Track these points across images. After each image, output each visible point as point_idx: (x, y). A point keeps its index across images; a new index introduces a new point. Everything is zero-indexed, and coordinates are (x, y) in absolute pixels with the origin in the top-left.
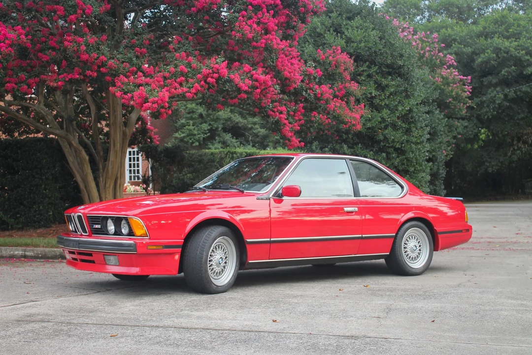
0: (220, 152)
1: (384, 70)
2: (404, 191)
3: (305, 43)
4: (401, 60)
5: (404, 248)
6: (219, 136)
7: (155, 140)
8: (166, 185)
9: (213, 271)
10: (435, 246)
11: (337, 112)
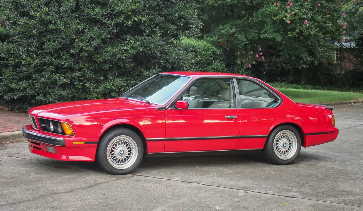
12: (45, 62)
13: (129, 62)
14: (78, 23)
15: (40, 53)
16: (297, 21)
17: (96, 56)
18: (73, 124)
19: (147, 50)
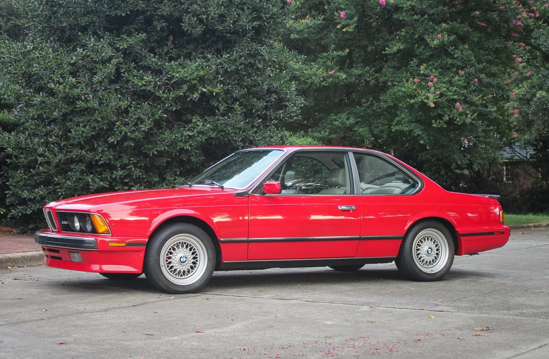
2: (418, 188)
12: (72, 158)
13: (196, 153)
14: (120, 99)
15: (65, 145)
16: (444, 104)
17: (146, 146)
18: (110, 219)
19: (222, 136)
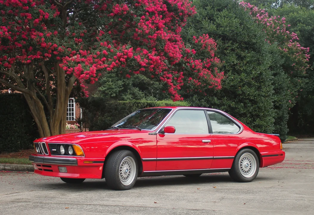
0: (130, 103)
1: (243, 46)
2: (241, 130)
3: (189, 27)
4: (254, 39)
5: (240, 165)
6: (130, 89)
7: (86, 94)
8: (93, 125)
9: (122, 177)
10: (260, 164)
11: (205, 78)
